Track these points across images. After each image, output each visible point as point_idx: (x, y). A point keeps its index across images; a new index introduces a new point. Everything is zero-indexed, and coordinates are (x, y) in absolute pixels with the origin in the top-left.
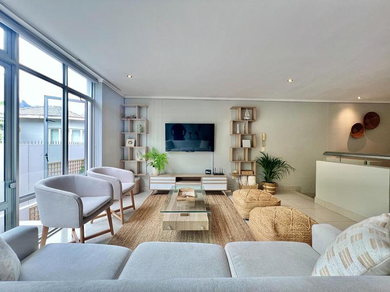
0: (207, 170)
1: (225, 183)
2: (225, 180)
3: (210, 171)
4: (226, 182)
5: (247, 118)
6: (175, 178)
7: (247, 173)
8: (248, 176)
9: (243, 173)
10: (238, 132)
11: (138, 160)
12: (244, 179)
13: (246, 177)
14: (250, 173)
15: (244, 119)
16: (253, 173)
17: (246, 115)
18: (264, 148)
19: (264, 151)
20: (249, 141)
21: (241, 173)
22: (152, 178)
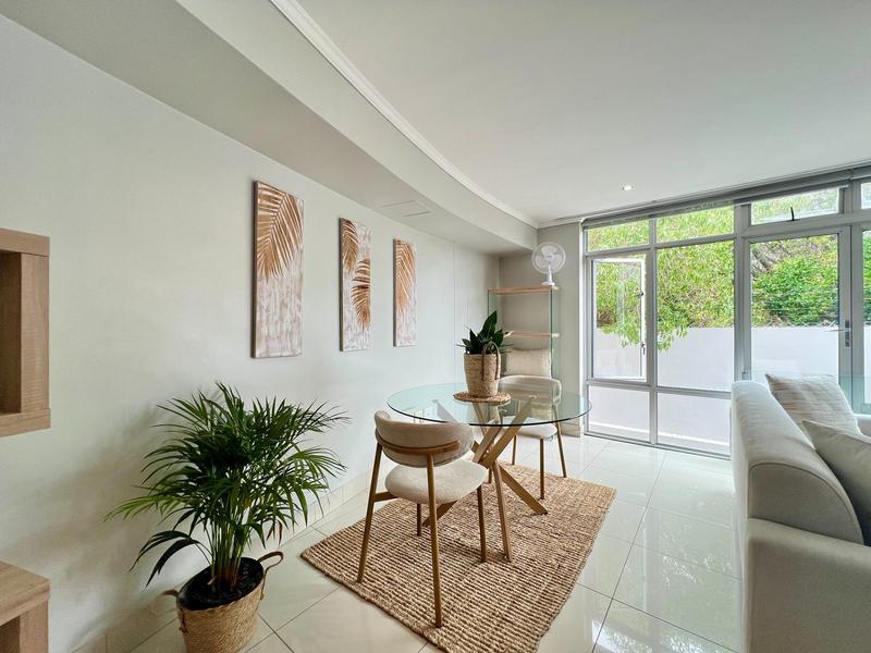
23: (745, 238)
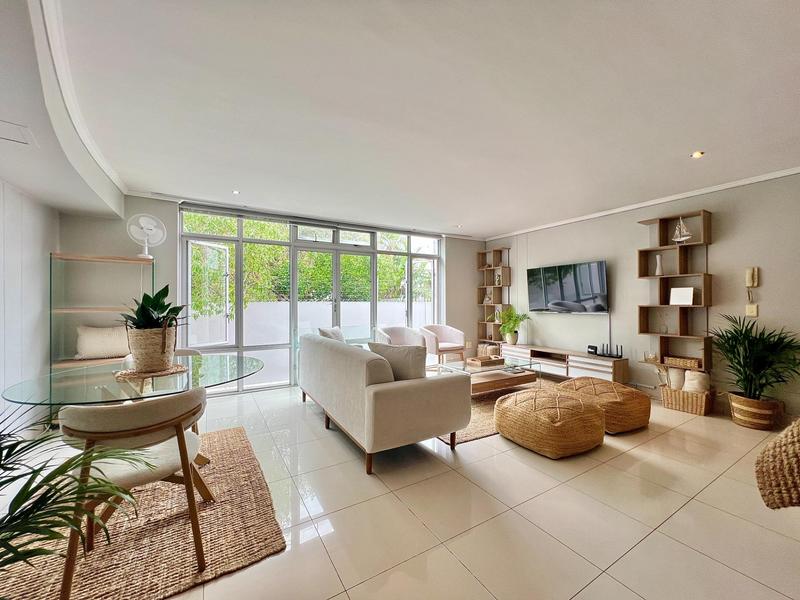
1: (609, 372)
2: (609, 367)
3: (595, 348)
4: (611, 369)
5: (678, 240)
6: (529, 352)
7: (680, 362)
8: (685, 370)
9: (669, 361)
10: (658, 272)
11: (497, 322)
12: (673, 375)
13: (680, 372)
14: (689, 363)
15: (674, 243)
16: (700, 366)
17: (677, 232)
18: (754, 307)
19: (755, 314)
20: (690, 291)
21: (662, 362)
22: (504, 347)
23: (296, 246)
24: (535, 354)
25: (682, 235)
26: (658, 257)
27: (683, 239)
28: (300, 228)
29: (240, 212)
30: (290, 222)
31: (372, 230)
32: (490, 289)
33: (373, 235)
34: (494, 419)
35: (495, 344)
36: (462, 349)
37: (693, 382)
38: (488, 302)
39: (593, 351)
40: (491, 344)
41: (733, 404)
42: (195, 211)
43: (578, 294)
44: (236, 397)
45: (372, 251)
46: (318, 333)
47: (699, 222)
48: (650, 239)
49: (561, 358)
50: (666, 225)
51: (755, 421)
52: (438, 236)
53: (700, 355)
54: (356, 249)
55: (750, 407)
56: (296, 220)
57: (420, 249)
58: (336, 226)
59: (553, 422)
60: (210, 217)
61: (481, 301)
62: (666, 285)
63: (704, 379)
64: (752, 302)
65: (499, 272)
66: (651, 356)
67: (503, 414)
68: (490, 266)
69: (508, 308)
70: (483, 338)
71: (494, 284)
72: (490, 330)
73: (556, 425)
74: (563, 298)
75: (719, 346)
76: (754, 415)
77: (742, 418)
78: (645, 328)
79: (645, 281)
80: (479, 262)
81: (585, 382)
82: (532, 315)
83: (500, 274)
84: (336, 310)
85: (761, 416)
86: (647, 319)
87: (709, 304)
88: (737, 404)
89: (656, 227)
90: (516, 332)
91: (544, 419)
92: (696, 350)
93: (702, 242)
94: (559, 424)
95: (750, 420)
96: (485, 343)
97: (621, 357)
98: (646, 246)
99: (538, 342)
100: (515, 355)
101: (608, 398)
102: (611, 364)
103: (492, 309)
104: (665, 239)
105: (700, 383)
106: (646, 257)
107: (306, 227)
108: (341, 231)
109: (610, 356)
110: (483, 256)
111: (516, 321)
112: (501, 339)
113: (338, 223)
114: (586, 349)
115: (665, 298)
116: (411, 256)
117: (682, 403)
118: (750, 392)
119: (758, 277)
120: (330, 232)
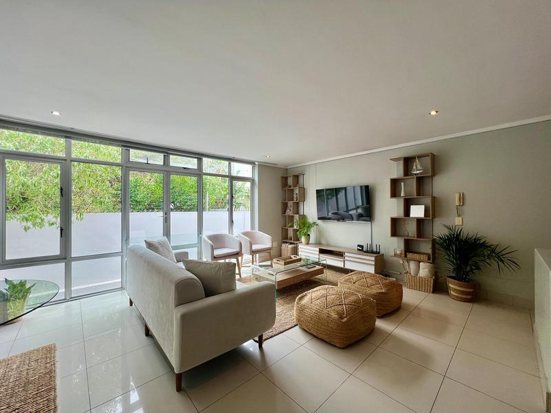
0: (359, 246)
1: (372, 265)
2: (372, 260)
3: (362, 247)
4: (373, 263)
5: (415, 172)
6: (318, 249)
7: (416, 256)
8: (420, 262)
9: (409, 255)
10: (402, 194)
11: (295, 227)
12: (412, 265)
13: (417, 263)
14: (423, 257)
15: (412, 175)
16: (429, 259)
17: (414, 167)
18: (461, 218)
19: (461, 224)
20: (422, 207)
21: (406, 256)
22: (300, 246)
24: (322, 251)
25: (417, 169)
26: (402, 183)
27: (418, 172)
28: (132, 151)
29: (68, 134)
30: (122, 146)
31: (199, 156)
32: (290, 203)
33: (200, 160)
34: (294, 312)
35: (294, 244)
36: (270, 249)
37: (424, 270)
38: (289, 212)
39: (361, 248)
40: (291, 243)
41: (450, 285)
42: (24, 131)
43: (347, 206)
44: (63, 305)
45: (199, 173)
46: (144, 245)
47: (428, 160)
48: (397, 171)
49: (340, 254)
50: (408, 162)
51: (464, 296)
52: (252, 163)
53: (429, 251)
54: (185, 171)
55: (461, 287)
56: (127, 144)
57: (239, 171)
58: (167, 151)
59: (341, 318)
60: (40, 137)
61: (284, 211)
62: (408, 203)
63: (432, 268)
64: (459, 216)
65: (297, 191)
66: (398, 252)
67: (301, 310)
68: (290, 187)
69: (303, 217)
70: (285, 239)
71: (293, 200)
72: (291, 233)
73: (343, 321)
74: (338, 209)
75: (441, 245)
76: (462, 293)
77: (456, 294)
78: (394, 233)
79: (394, 200)
80: (282, 184)
81: (359, 276)
82: (320, 222)
83: (297, 192)
84: (167, 220)
85: (467, 293)
86: (396, 226)
87: (434, 217)
88: (453, 285)
89: (401, 163)
90: (309, 235)
91: (334, 315)
92: (426, 248)
93: (430, 174)
94: (345, 319)
95: (461, 296)
96: (287, 242)
97: (379, 253)
98: (395, 176)
99: (323, 242)
100: (308, 252)
101: (376, 290)
102: (373, 259)
103: (292, 218)
104: (407, 172)
105: (430, 271)
106: (395, 183)
107: (138, 151)
108: (171, 156)
109: (372, 252)
110: (285, 179)
111: (309, 227)
112: (298, 240)
113: (168, 149)
114: (356, 247)
115: (407, 212)
116: (232, 179)
117: (418, 285)
118: (460, 277)
119: (462, 199)
120: (161, 156)
